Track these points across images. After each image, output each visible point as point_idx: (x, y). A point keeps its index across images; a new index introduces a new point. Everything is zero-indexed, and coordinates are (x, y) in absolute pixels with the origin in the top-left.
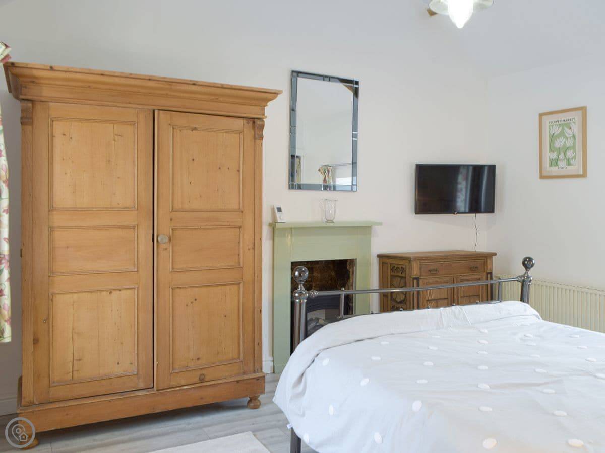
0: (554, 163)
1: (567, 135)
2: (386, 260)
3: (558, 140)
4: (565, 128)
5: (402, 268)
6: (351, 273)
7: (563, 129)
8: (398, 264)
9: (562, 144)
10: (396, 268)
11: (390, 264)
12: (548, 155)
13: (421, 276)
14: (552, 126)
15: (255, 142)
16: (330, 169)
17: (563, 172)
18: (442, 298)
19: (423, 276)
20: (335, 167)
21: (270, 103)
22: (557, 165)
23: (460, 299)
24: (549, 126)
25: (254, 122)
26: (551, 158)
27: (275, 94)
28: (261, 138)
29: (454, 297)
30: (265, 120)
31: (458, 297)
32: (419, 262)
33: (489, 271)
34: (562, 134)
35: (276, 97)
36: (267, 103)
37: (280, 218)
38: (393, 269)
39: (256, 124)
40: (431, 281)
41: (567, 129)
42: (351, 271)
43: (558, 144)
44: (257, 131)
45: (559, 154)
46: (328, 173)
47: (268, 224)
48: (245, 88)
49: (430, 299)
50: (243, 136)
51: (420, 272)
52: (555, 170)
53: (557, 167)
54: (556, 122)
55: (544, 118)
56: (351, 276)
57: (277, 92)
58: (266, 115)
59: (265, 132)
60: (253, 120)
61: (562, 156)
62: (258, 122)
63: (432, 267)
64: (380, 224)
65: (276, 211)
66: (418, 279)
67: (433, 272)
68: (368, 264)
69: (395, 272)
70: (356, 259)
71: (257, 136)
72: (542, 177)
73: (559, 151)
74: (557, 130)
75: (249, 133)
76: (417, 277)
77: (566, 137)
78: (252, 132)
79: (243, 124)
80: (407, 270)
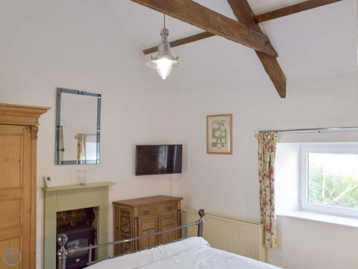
0: (214, 145)
1: (222, 129)
2: (118, 206)
3: (217, 132)
4: (221, 126)
5: (128, 211)
6: (96, 215)
7: (220, 127)
8: (125, 209)
9: (219, 134)
10: (124, 211)
11: (121, 208)
12: (212, 140)
13: (139, 216)
14: (214, 123)
15: (31, 141)
16: (83, 137)
17: (219, 151)
18: (152, 228)
19: (141, 216)
20: (85, 136)
21: (42, 116)
22: (216, 146)
23: (162, 227)
24: (212, 123)
25: (31, 128)
26: (213, 142)
27: (45, 110)
28: (36, 138)
29: (158, 227)
30: (38, 126)
31: (161, 226)
32: (138, 208)
33: (178, 209)
34: (219, 129)
35: (46, 112)
36: (40, 115)
37: (49, 185)
38: (122, 212)
39: (32, 130)
40: (145, 218)
41: (222, 127)
42: (96, 213)
43: (217, 134)
44: (33, 134)
45: (217, 140)
46: (81, 139)
47: (41, 188)
48: (25, 107)
49: (145, 229)
50: (23, 137)
51: (139, 214)
52: (214, 149)
53: (216, 148)
54: (216, 121)
55: (209, 118)
56: (96, 216)
57: (46, 108)
58: (39, 123)
59: (39, 134)
60: (31, 127)
61: (219, 141)
62: (34, 128)
63: (145, 210)
64: (114, 184)
65: (46, 179)
66: (137, 218)
67: (146, 213)
68: (106, 208)
69: (124, 213)
70: (99, 206)
71: (33, 137)
72: (208, 153)
73: (217, 138)
74: (216, 126)
75: (27, 135)
76: (137, 217)
77: (221, 130)
78: (30, 134)
79: (23, 130)
80: (131, 213)
